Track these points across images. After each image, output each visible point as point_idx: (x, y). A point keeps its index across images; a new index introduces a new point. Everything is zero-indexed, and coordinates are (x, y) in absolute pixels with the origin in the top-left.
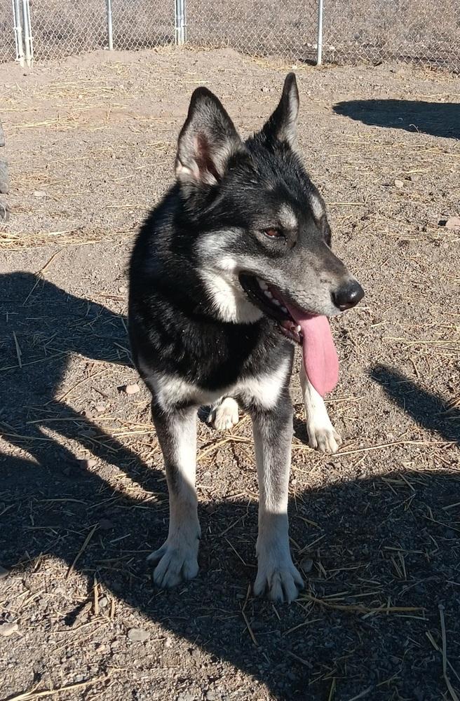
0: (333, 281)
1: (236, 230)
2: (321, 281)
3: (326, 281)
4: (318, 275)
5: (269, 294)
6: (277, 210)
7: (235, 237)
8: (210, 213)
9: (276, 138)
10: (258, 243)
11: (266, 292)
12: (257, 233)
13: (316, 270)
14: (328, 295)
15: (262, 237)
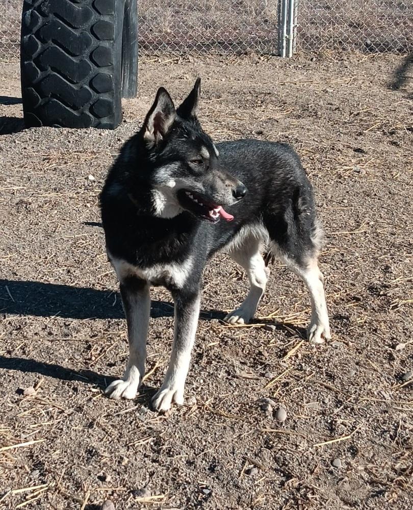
0: (233, 185)
1: (177, 163)
2: (226, 186)
3: (229, 186)
4: (224, 183)
5: (192, 197)
6: (200, 150)
7: (176, 167)
8: (163, 155)
9: (190, 114)
10: (190, 169)
11: (190, 196)
12: (189, 163)
13: (222, 180)
14: (231, 193)
15: (192, 165)
